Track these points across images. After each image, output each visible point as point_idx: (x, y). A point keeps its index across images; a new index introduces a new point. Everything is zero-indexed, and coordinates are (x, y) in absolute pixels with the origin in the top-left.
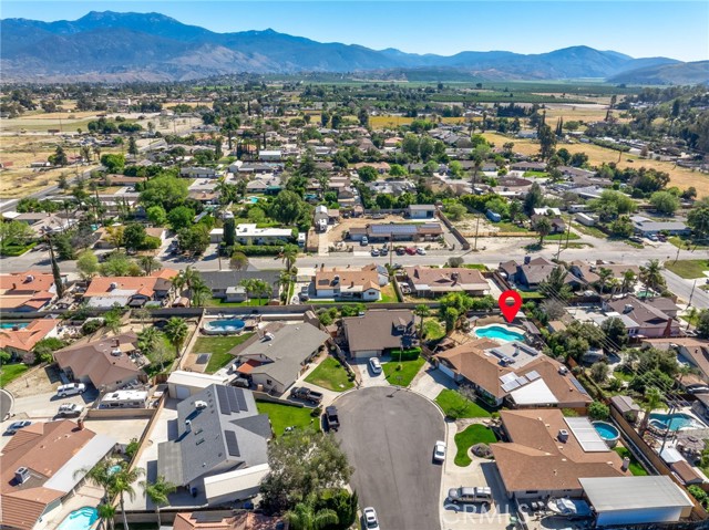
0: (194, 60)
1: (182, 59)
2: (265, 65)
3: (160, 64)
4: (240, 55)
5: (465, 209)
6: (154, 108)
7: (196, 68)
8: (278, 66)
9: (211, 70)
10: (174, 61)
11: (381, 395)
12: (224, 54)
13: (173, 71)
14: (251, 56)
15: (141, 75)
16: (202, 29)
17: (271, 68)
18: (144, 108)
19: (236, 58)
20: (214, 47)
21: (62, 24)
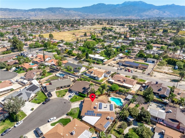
0: (147, 13)
1: (144, 13)
2: (168, 15)
3: (138, 14)
4: (161, 12)
5: (167, 63)
6: (123, 25)
7: (147, 16)
8: (173, 15)
9: (151, 16)
10: (142, 14)
11: (64, 102)
12: (157, 12)
13: (141, 16)
14: (165, 12)
15: (132, 17)
16: (152, 5)
17: (170, 16)
18: (120, 25)
19: (160, 13)
20: (154, 10)
21: (118, 5)
